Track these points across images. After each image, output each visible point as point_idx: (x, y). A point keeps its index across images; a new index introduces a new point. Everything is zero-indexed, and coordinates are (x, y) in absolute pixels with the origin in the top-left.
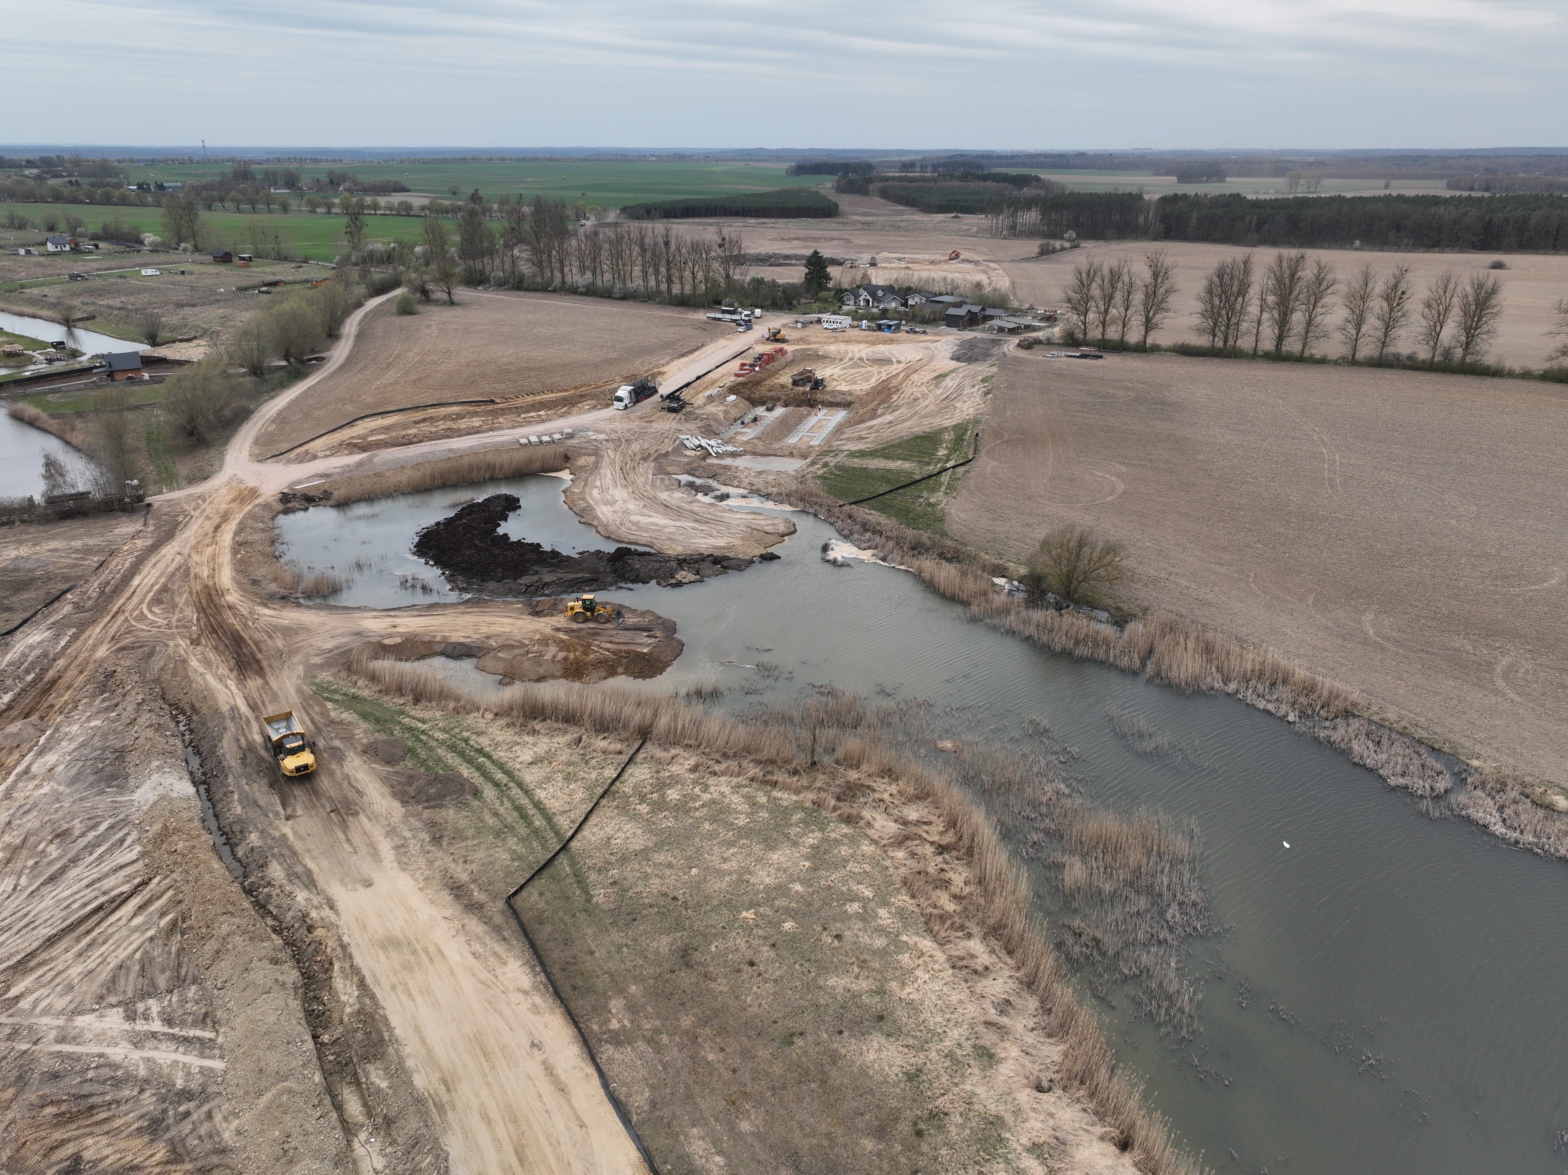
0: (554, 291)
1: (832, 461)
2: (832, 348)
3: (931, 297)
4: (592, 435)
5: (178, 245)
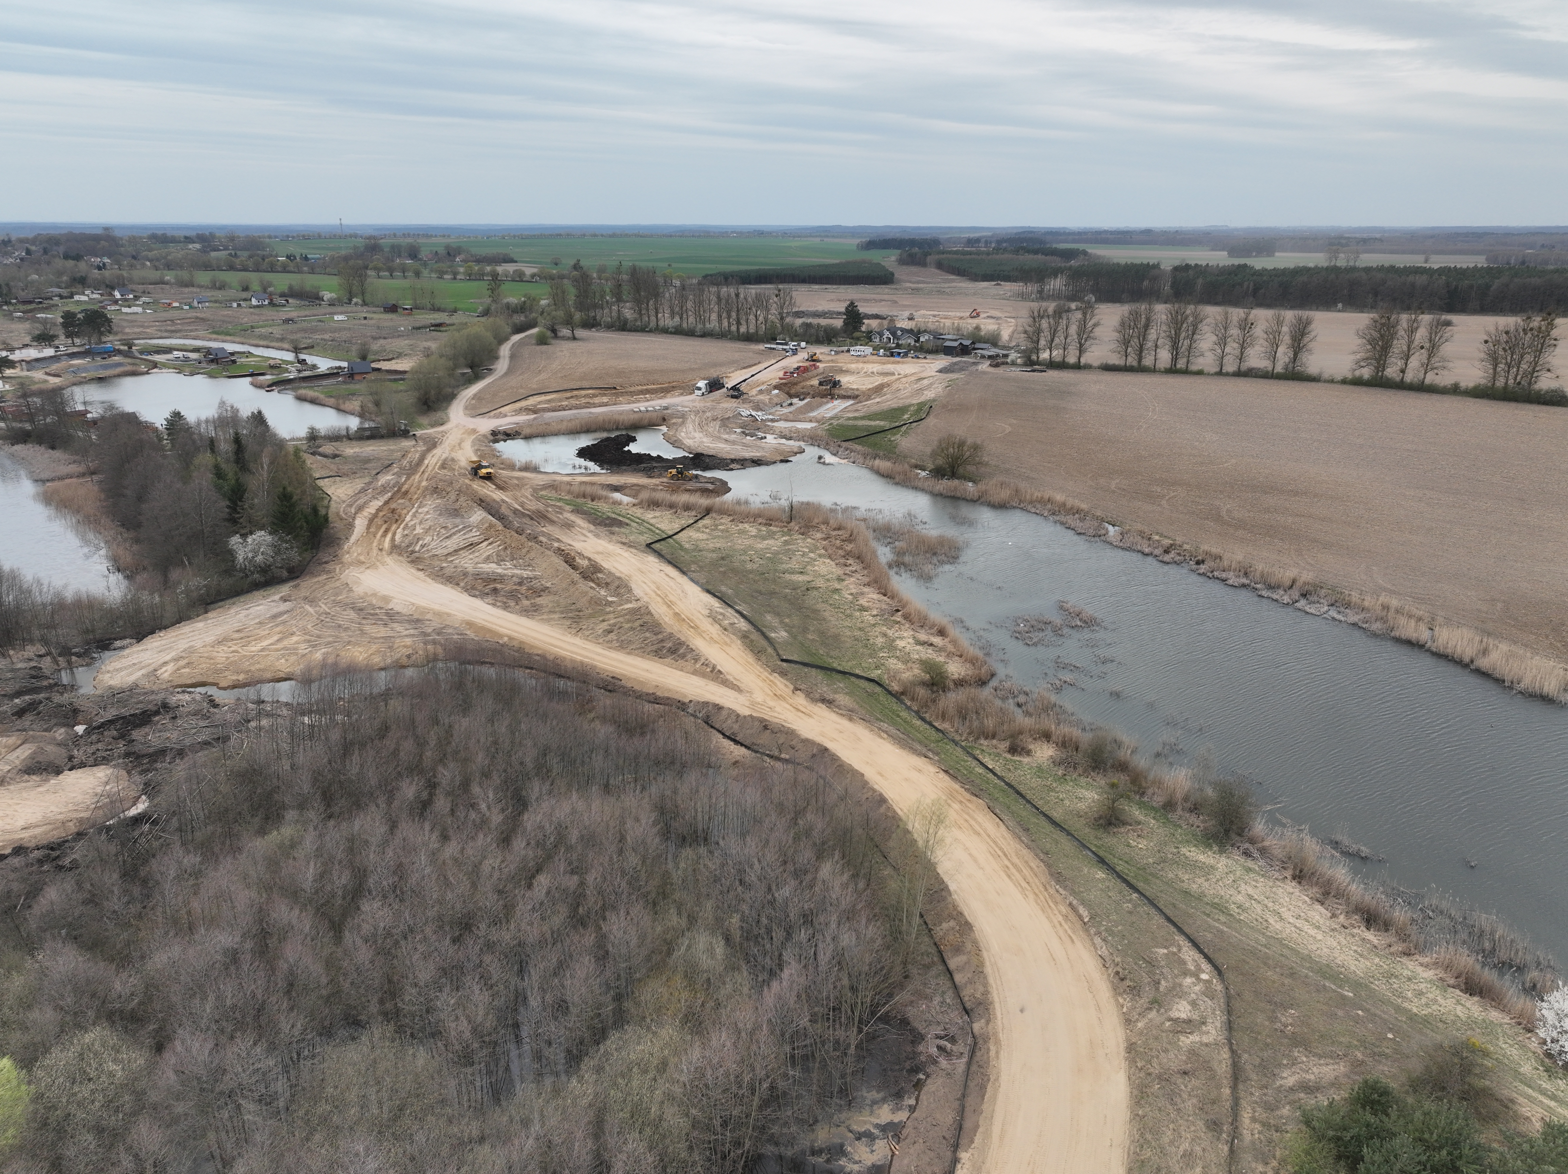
0: (650, 331)
1: (835, 422)
2: (853, 366)
3: (937, 335)
4: (680, 408)
5: (350, 300)
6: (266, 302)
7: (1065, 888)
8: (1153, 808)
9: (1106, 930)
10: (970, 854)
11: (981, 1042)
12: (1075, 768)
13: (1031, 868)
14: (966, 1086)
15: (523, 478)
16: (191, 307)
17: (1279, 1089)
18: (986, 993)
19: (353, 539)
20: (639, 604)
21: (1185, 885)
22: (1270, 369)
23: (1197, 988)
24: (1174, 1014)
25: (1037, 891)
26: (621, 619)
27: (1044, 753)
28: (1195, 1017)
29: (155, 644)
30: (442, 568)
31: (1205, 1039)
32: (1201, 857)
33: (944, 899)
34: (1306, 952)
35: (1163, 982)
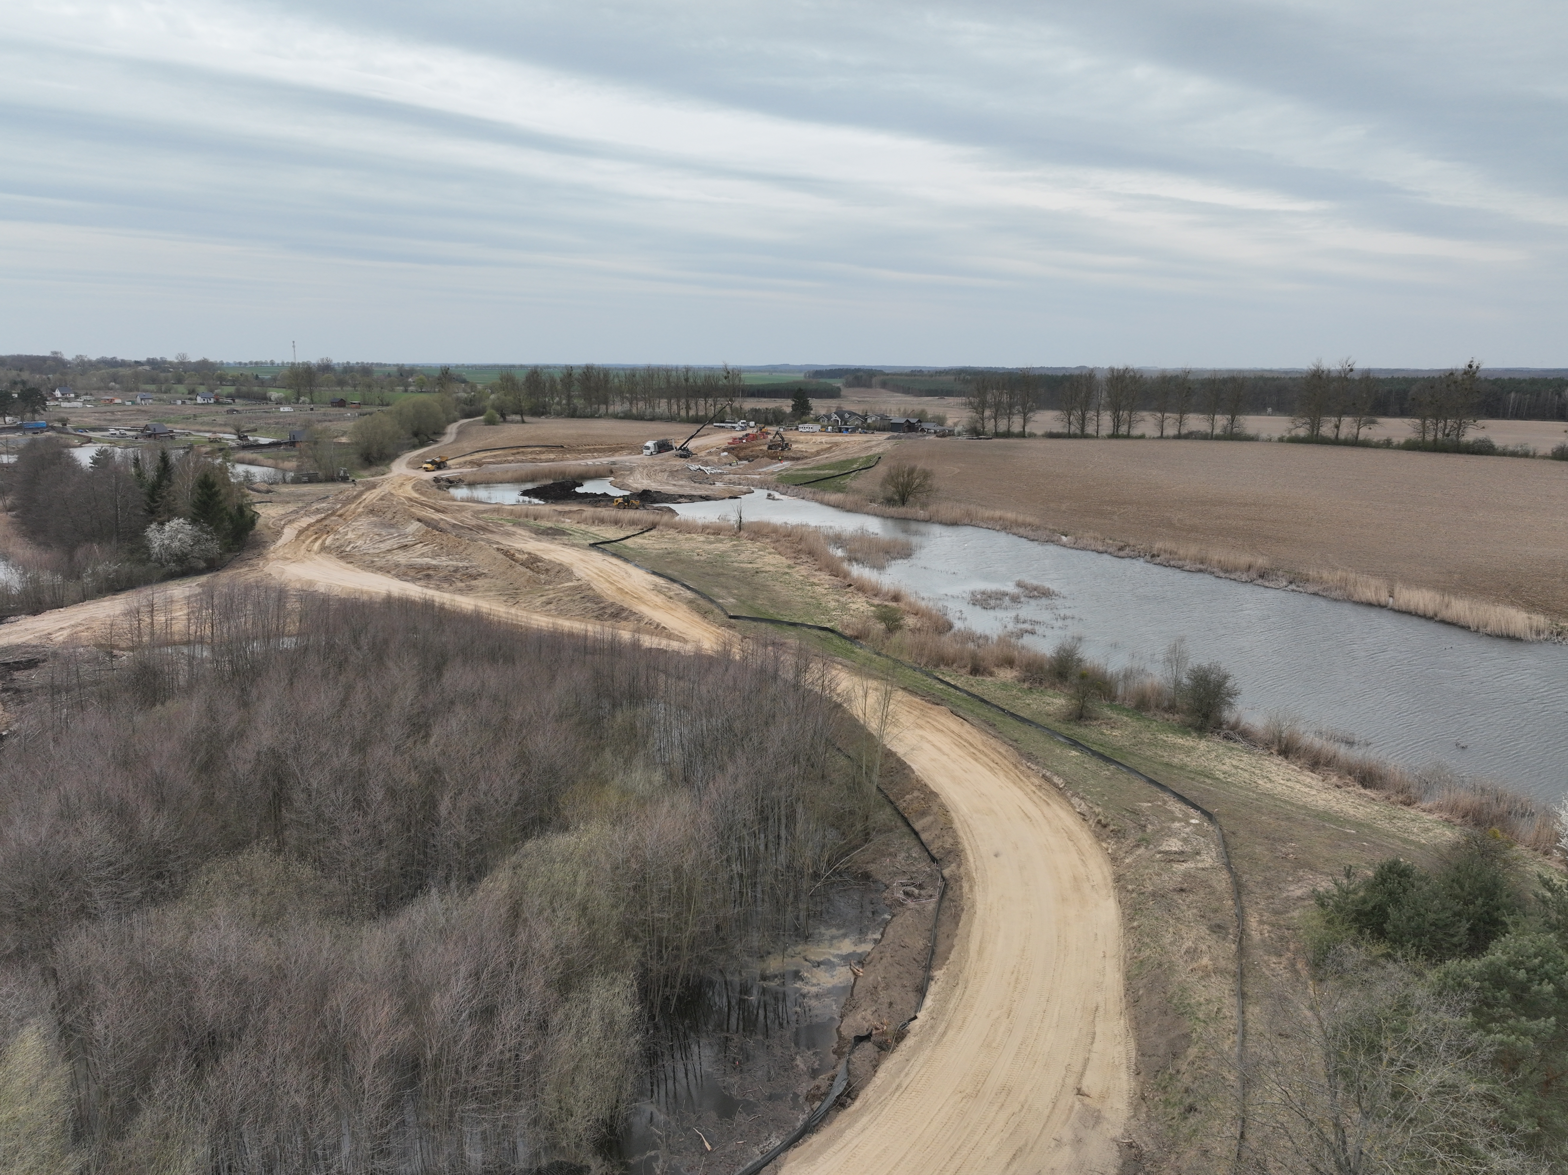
2: (802, 437)
3: (883, 417)
4: (627, 464)
5: (298, 399)
6: (212, 401)
7: (1037, 764)
8: (1124, 709)
9: (1084, 791)
10: (933, 745)
11: (952, 882)
12: (1041, 683)
13: (999, 753)
14: (937, 919)
15: (464, 506)
16: (134, 403)
17: (1287, 899)
18: (956, 843)
19: (280, 542)
20: (580, 583)
21: (1166, 760)
22: (1209, 431)
23: (1187, 830)
24: (1164, 847)
25: (1007, 770)
26: (561, 594)
27: (1007, 675)
28: (1188, 849)
29: (54, 617)
30: (373, 562)
31: (1200, 865)
32: (1180, 741)
33: (907, 777)
34: (1301, 803)
35: (1149, 826)
